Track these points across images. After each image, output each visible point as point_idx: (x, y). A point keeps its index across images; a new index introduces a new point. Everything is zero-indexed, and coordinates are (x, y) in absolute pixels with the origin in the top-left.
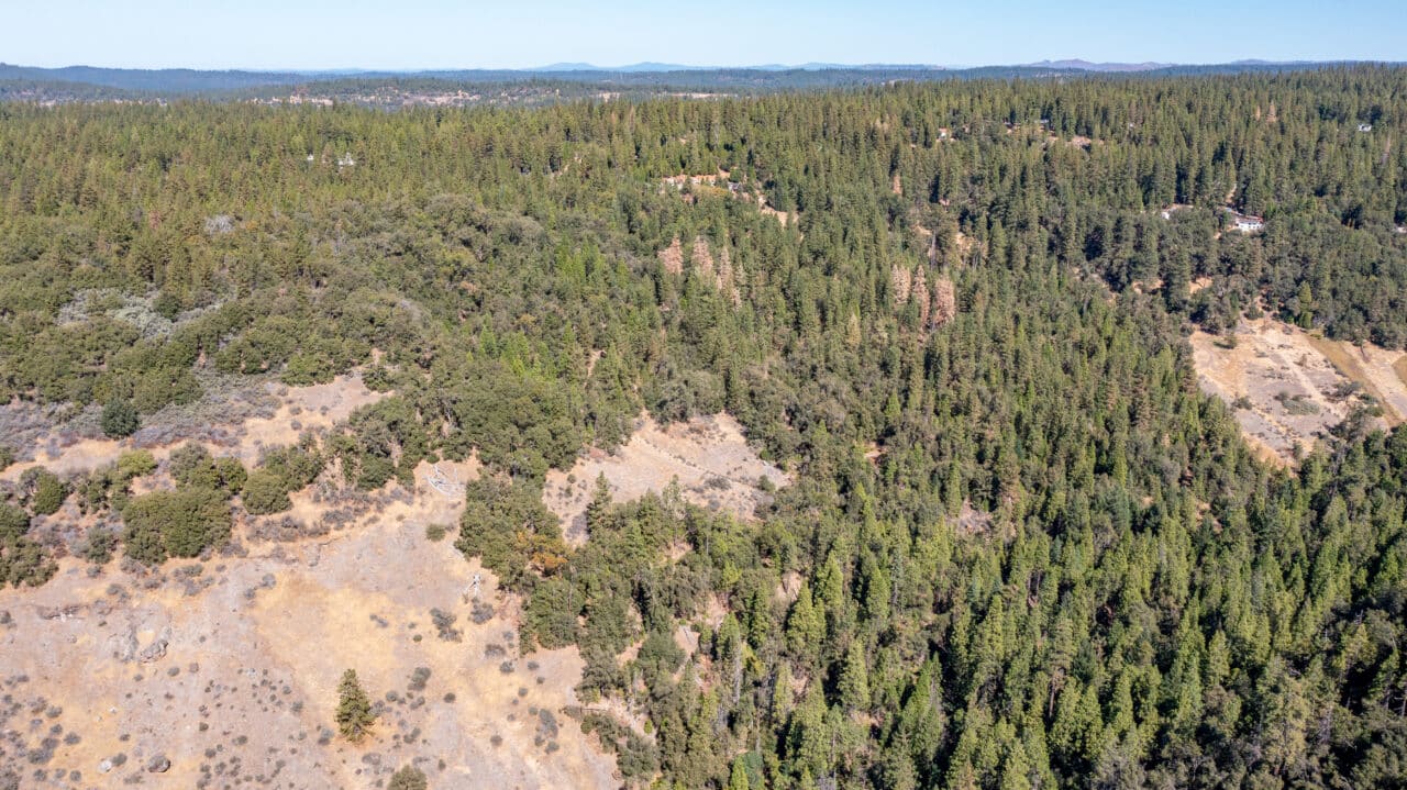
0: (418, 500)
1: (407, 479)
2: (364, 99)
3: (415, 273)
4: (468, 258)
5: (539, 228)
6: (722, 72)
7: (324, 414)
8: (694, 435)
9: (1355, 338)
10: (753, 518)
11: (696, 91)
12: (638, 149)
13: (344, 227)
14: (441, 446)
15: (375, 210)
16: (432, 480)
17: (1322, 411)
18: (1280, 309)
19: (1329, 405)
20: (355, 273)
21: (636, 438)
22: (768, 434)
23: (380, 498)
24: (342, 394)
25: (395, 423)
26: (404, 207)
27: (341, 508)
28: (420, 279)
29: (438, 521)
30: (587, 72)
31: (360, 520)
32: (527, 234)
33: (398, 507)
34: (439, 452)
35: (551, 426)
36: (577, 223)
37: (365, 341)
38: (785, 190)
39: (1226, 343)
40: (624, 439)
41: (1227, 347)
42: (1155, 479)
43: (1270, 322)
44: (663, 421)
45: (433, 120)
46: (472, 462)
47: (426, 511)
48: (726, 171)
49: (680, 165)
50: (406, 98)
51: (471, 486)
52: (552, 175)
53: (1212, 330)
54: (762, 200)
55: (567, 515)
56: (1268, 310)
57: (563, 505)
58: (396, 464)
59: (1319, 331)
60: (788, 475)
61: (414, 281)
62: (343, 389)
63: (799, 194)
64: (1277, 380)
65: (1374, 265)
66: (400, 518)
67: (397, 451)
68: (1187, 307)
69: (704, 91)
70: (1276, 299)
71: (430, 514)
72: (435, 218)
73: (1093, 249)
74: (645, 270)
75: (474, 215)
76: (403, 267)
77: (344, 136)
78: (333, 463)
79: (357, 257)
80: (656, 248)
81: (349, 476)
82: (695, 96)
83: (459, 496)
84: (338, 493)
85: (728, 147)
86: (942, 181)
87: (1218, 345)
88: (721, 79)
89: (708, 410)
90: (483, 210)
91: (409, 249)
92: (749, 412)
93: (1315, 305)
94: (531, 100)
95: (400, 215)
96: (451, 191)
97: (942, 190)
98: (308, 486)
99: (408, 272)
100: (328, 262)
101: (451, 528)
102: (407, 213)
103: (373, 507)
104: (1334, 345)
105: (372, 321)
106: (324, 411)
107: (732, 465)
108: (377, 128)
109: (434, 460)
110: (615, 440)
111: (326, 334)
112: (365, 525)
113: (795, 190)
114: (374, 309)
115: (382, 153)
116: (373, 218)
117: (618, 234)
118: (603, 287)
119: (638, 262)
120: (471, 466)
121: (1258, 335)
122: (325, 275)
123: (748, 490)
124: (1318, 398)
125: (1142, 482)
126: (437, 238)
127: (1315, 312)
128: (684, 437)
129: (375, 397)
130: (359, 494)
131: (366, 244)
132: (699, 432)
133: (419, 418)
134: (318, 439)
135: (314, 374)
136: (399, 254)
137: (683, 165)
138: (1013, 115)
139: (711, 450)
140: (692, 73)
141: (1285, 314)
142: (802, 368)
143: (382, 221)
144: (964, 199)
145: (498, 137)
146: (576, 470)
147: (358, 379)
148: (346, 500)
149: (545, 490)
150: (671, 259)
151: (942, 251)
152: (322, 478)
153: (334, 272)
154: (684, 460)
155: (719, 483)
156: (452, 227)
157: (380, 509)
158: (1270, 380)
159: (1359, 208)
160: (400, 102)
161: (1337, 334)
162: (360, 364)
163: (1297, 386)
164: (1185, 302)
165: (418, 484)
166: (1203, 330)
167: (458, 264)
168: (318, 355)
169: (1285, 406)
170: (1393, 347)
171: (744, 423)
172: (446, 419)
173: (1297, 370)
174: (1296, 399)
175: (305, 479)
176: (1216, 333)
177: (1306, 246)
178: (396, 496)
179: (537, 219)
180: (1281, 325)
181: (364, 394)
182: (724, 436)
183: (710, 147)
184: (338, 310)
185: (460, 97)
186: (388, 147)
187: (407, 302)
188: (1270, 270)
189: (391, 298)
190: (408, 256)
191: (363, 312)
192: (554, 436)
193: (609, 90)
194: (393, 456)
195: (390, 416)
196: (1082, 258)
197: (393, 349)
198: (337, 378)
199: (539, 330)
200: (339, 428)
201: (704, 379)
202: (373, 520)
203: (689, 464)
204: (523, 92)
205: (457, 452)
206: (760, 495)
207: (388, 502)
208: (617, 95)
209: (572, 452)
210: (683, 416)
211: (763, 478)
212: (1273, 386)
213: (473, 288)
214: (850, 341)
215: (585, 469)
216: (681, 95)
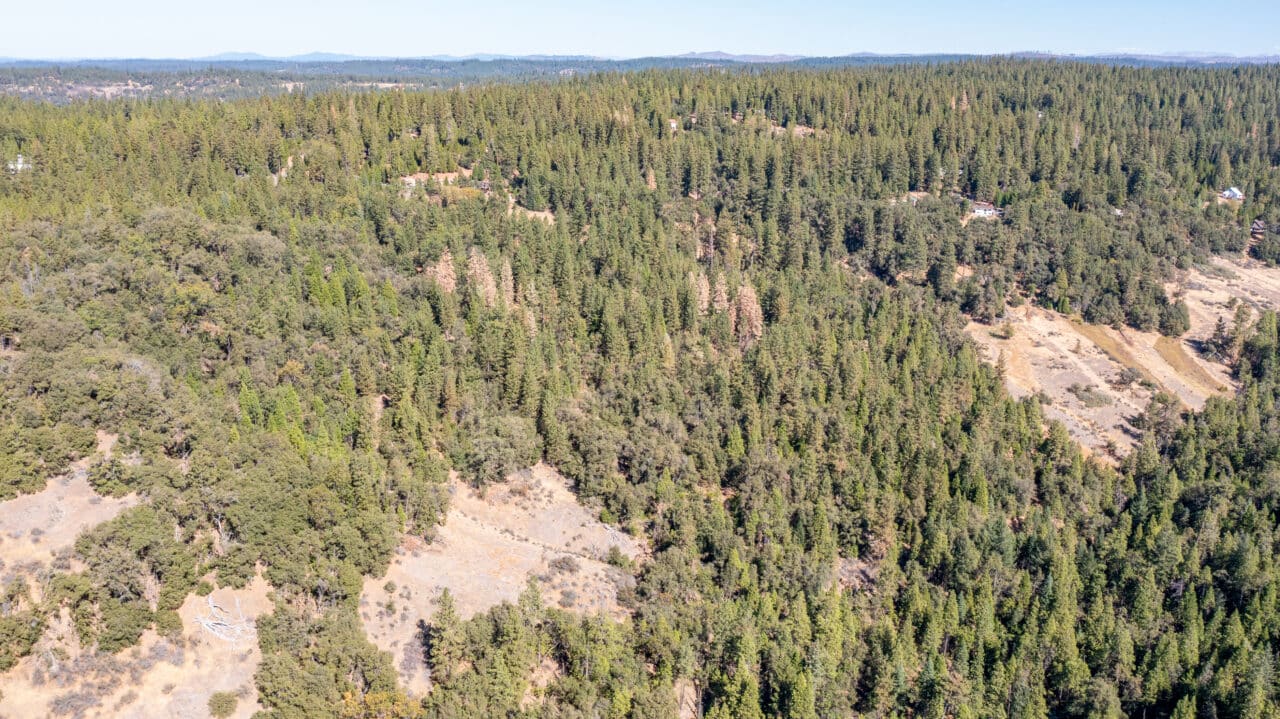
0: (190, 655)
1: (172, 629)
2: (22, 90)
3: (138, 315)
4: (205, 292)
5: (279, 245)
6: (398, 62)
7: (36, 541)
8: (517, 498)
9: (1112, 322)
10: (617, 609)
11: (382, 81)
12: (367, 146)
13: (35, 258)
14: (212, 568)
15: (74, 234)
16: (206, 623)
17: (1115, 401)
18: (1037, 295)
19: (1118, 394)
20: (60, 325)
21: (453, 515)
22: (604, 489)
23: (134, 661)
24: (61, 505)
25: (146, 548)
26: (112, 228)
27: (77, 688)
28: (145, 321)
29: (224, 686)
30: (259, 62)
31: (108, 702)
32: (268, 253)
33: (164, 672)
34: (210, 578)
35: (359, 521)
36: (322, 236)
37: (87, 423)
38: (536, 188)
39: (1002, 334)
40: (441, 518)
41: (1005, 338)
42: (1011, 499)
43: (1032, 308)
44: (477, 483)
45: (120, 115)
46: (259, 585)
47: (205, 671)
48: (466, 167)
49: (415, 163)
50: (70, 88)
51: (262, 624)
52: (275, 178)
53: (984, 320)
54: (512, 200)
55: (395, 644)
56: (1026, 296)
57: (387, 629)
58: (154, 608)
59: (1078, 316)
60: (637, 541)
61: (138, 325)
62: (60, 499)
63: (552, 192)
64: (1062, 371)
65: (1111, 248)
66: (168, 689)
67: (151, 587)
68: (957, 298)
69: (389, 81)
70: (1034, 286)
71: (211, 675)
72: (153, 240)
73: (854, 242)
74: (416, 290)
75: (201, 233)
76: (121, 308)
77: (12, 135)
78: (57, 616)
79: (59, 301)
80: (419, 263)
81: (85, 636)
82: (382, 86)
83: (248, 639)
84: (70, 664)
85: (463, 142)
86: (694, 176)
87: (994, 335)
88: (397, 69)
89: (525, 463)
90: (211, 226)
91: (127, 284)
92: (574, 462)
93: (1071, 291)
94: (210, 91)
95: (106, 238)
96: (165, 204)
97: (694, 183)
98: (22, 660)
99: (128, 315)
100: (20, 312)
101: (243, 693)
102: (116, 235)
103: (126, 677)
104: (1095, 329)
105: (94, 395)
106: (37, 534)
107: (571, 533)
108: (52, 125)
109: (206, 590)
110: (430, 521)
111: (30, 422)
112: (117, 708)
113: (546, 188)
114: (95, 377)
115: (65, 155)
116: (74, 244)
117: (370, 246)
118: (374, 318)
119: (405, 282)
120: (257, 595)
121: (1026, 323)
122: (16, 330)
123: (601, 568)
124: (1104, 388)
125: (1000, 505)
126: (159, 268)
127: (1071, 297)
128: (506, 503)
129: (110, 509)
130: (102, 661)
131: (69, 282)
132: (521, 493)
133: (178, 533)
134: (31, 581)
135: (17, 483)
136: (113, 291)
137: (419, 163)
138: (734, 105)
139: (541, 517)
140: (368, 63)
141: (1043, 300)
142: (621, 401)
143: (84, 249)
144: (714, 192)
145: (204, 134)
146: (393, 572)
147: (81, 479)
148: (83, 673)
149: (360, 610)
150: (443, 275)
151: (722, 253)
152: (45, 644)
153: (31, 325)
154: (512, 533)
155: (564, 565)
156: (176, 251)
157: (136, 680)
158: (1055, 371)
159: (1078, 193)
160: (63, 94)
161: (1096, 320)
162: (81, 457)
163: (1083, 377)
164: (954, 293)
165: (187, 631)
166: (974, 320)
167: (194, 300)
168: (20, 454)
169: (1081, 398)
170: (1148, 330)
171: (568, 475)
172: (216, 527)
173: (1073, 358)
174: (1088, 390)
175: (17, 649)
176: (989, 324)
177: (1047, 231)
178: (158, 654)
179: (275, 233)
180: (1041, 311)
181: (94, 502)
182: (550, 495)
183: (443, 142)
184: (44, 384)
185: (131, 87)
186: (71, 148)
187: (136, 361)
188: (1021, 256)
189: (113, 357)
190: (125, 293)
191: (81, 384)
192: (365, 536)
193: (291, 80)
194: (147, 595)
195: (140, 539)
196: (844, 250)
197: (127, 432)
198: (51, 482)
199: (307, 380)
200: (62, 561)
201: (519, 425)
202: (129, 699)
203: (520, 540)
204: (201, 81)
205: (235, 574)
206: (615, 572)
207: (148, 667)
208: (301, 85)
209: (387, 553)
210: (500, 476)
211: (614, 550)
212: (1060, 377)
213: (216, 329)
214: (666, 365)
215: (402, 568)
216: (366, 85)
